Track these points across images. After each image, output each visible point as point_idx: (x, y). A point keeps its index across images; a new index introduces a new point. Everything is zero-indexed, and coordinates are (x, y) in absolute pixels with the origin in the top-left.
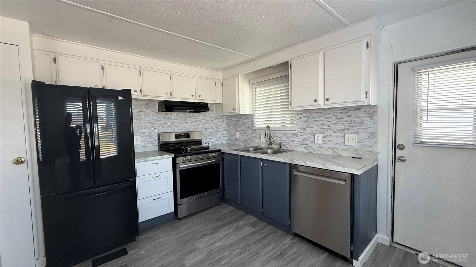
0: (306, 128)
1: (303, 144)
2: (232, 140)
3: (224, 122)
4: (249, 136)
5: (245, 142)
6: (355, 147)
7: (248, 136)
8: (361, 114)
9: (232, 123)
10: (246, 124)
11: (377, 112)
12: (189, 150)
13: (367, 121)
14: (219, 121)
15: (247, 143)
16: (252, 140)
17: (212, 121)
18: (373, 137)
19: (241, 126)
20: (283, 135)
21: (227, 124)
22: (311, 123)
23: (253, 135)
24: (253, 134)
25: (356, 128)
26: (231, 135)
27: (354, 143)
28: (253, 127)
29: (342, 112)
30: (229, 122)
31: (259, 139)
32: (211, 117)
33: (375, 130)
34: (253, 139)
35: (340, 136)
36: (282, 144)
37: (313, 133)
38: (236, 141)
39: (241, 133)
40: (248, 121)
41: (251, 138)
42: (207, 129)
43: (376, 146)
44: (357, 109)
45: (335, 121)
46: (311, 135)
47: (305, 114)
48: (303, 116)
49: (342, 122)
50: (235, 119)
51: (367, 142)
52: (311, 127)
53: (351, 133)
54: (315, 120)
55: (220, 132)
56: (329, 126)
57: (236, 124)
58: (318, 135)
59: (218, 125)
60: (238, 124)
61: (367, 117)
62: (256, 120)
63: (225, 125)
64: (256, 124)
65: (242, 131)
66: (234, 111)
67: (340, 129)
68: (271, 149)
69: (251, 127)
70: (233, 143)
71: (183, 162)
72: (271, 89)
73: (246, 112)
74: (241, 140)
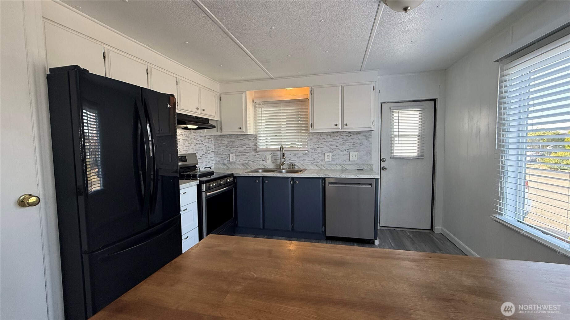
0: (317, 148)
1: (313, 163)
2: (224, 164)
3: (212, 143)
4: (249, 159)
6: (357, 162)
7: (249, 158)
8: (360, 136)
9: (225, 144)
10: (245, 145)
11: (371, 136)
12: (198, 176)
13: (365, 142)
14: (208, 141)
15: (249, 166)
16: (255, 162)
17: (202, 142)
18: (369, 154)
19: (238, 147)
20: (293, 155)
21: (215, 145)
22: (321, 143)
23: (255, 157)
24: (256, 155)
25: (357, 148)
26: (222, 158)
27: (356, 159)
28: (257, 148)
29: (347, 135)
30: (219, 143)
31: (264, 161)
32: (201, 136)
33: (370, 149)
34: (255, 161)
35: (346, 154)
36: (295, 164)
37: (324, 153)
38: (232, 165)
39: (238, 155)
40: (249, 142)
41: (253, 160)
42: (198, 151)
43: (371, 160)
44: (359, 133)
45: (341, 142)
46: (322, 154)
47: (315, 136)
48: (314, 138)
49: (347, 143)
50: (229, 140)
51: (365, 158)
52: (321, 147)
53: (354, 151)
54: (324, 142)
55: (209, 155)
56: (337, 146)
57: (230, 145)
58: (328, 154)
59: (207, 146)
60: (234, 145)
61: (365, 139)
62: (261, 141)
63: (213, 147)
64: (262, 144)
65: (240, 152)
66: (240, 130)
67: (346, 149)
68: (283, 169)
69: (254, 148)
70: (226, 167)
71: (208, 189)
72: (281, 110)
73: (251, 131)
74: (239, 163)
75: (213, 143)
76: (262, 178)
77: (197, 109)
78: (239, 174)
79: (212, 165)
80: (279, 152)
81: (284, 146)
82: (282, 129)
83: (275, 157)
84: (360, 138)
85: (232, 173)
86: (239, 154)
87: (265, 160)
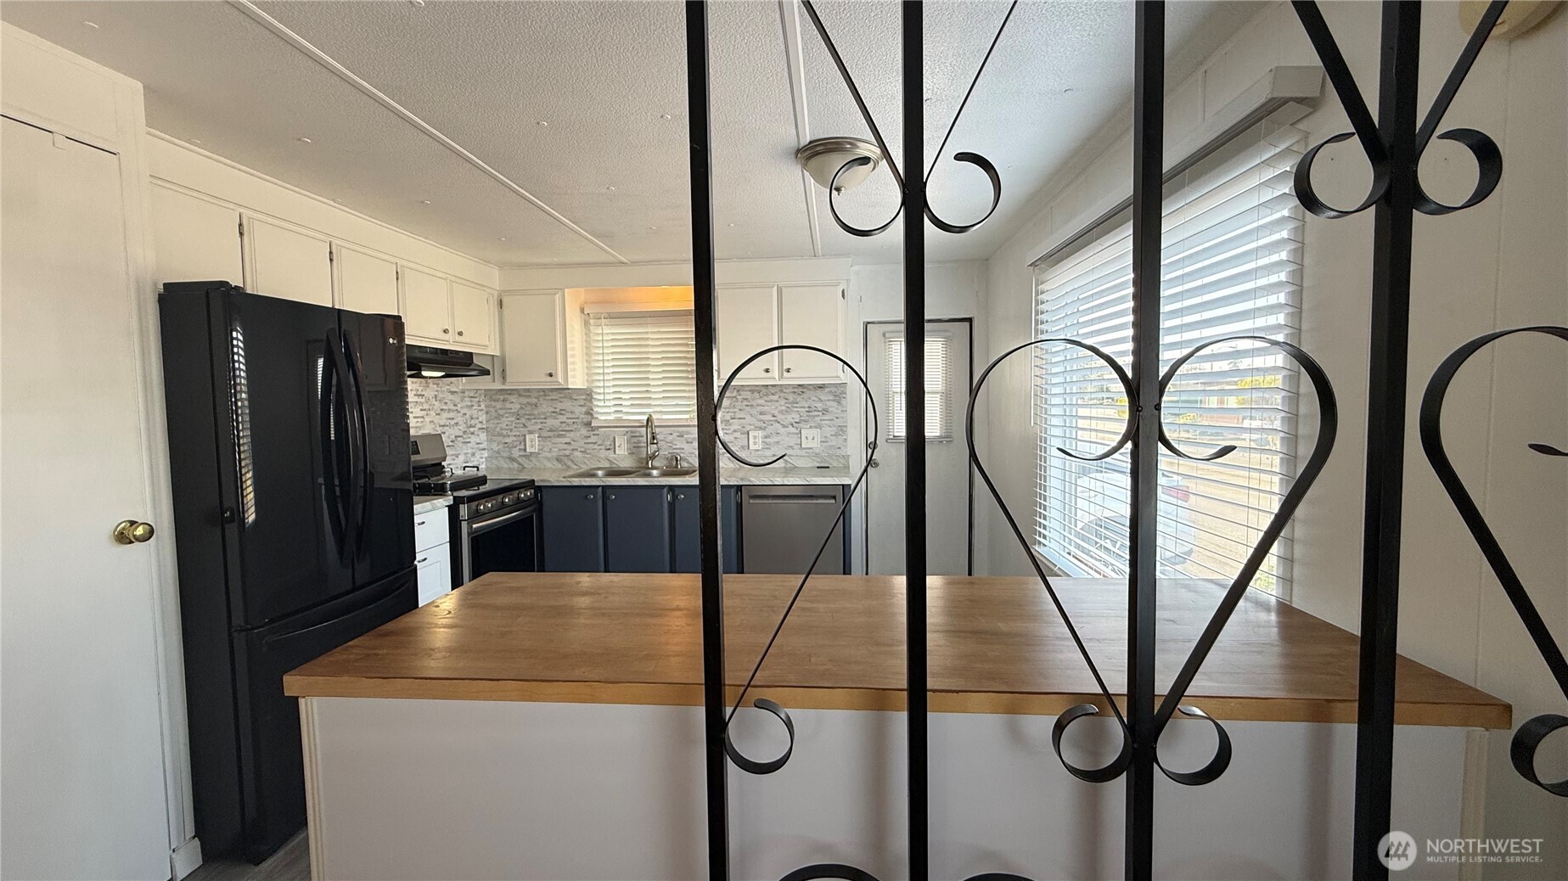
0: (731, 421)
2: (513, 460)
3: (480, 408)
4: (575, 445)
5: (565, 458)
6: (817, 451)
7: (572, 443)
8: (821, 395)
9: (512, 411)
10: (563, 412)
11: (845, 393)
12: (448, 486)
13: (834, 407)
14: (469, 404)
15: (573, 461)
16: (587, 454)
17: (455, 405)
18: (841, 433)
19: (545, 418)
20: (678, 436)
21: (487, 413)
22: (740, 410)
23: (589, 440)
24: (590, 437)
25: (818, 419)
26: (506, 443)
27: (815, 444)
28: (593, 421)
29: (795, 392)
30: (499, 406)
31: (609, 449)
32: (453, 393)
33: (844, 422)
34: (588, 451)
35: (794, 433)
36: (682, 455)
37: (745, 430)
38: (531, 461)
39: (545, 437)
40: (574, 406)
41: (583, 447)
42: (446, 428)
43: (846, 447)
44: (819, 387)
45: (784, 408)
46: (741, 434)
49: (795, 409)
50: (524, 400)
51: (834, 442)
52: (740, 418)
53: (811, 427)
54: (747, 406)
55: (473, 436)
56: (774, 416)
57: (527, 413)
58: (756, 433)
59: (468, 416)
60: (536, 413)
61: (833, 400)
62: (602, 404)
63: (483, 418)
64: (605, 412)
65: (550, 431)
66: (549, 379)
67: (793, 421)
68: (653, 468)
69: (585, 420)
70: (516, 465)
71: (476, 516)
72: (647, 333)
73: (577, 381)
74: (549, 455)
75: (483, 407)
76: (604, 489)
77: (445, 331)
78: (549, 481)
79: (481, 460)
80: (645, 429)
81: (654, 417)
82: (651, 376)
83: (635, 440)
84: (823, 398)
85: (529, 478)
86: (550, 434)
87: (612, 447)
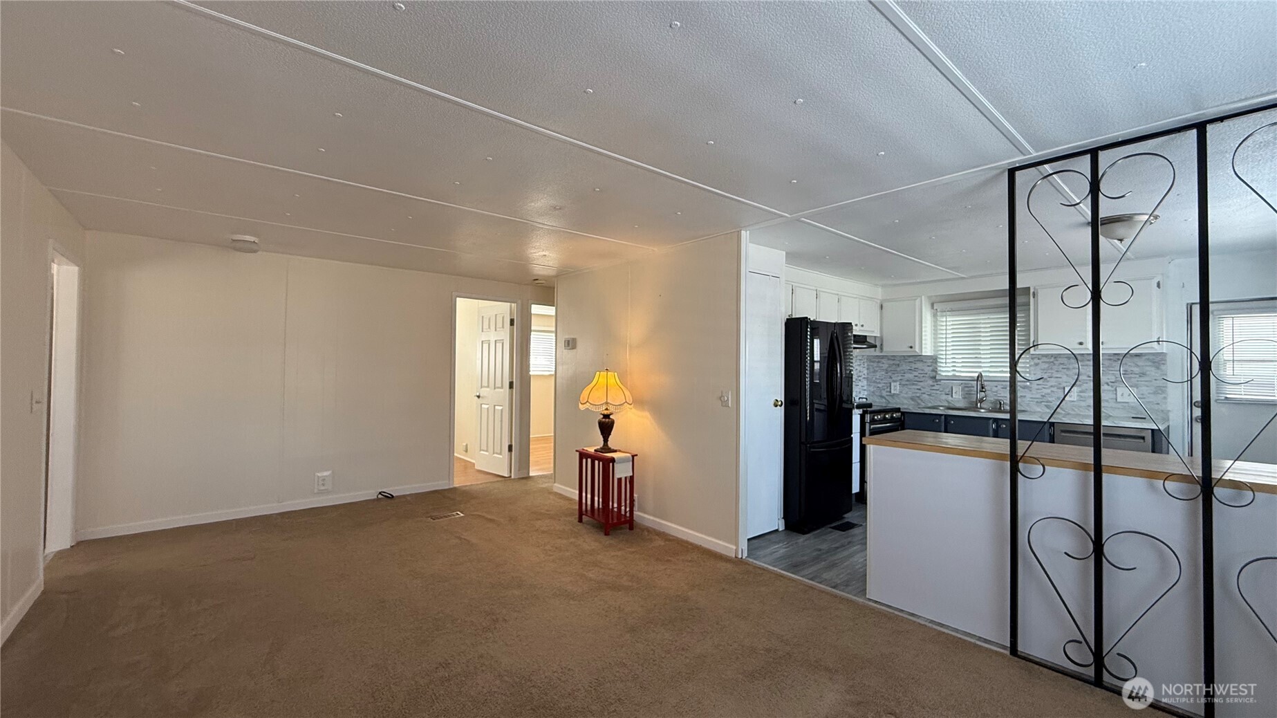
0: (1048, 379)
1: (1042, 402)
2: (882, 397)
4: (923, 390)
5: (917, 398)
6: (1133, 405)
8: (1140, 362)
9: (883, 368)
10: (916, 370)
11: (1165, 360)
13: (1151, 371)
14: (859, 364)
15: (922, 400)
18: (1160, 392)
19: (905, 373)
20: (999, 387)
21: (868, 369)
22: (1057, 371)
23: (933, 388)
24: (934, 386)
25: (1134, 380)
26: (879, 387)
27: (1131, 400)
28: (937, 375)
30: (875, 366)
31: (948, 394)
33: (1163, 383)
34: (932, 395)
35: (1108, 390)
37: (1062, 386)
38: (895, 397)
39: (904, 385)
40: (924, 366)
41: (929, 392)
43: (1166, 403)
44: (1137, 356)
46: (1058, 388)
47: (1045, 359)
48: (1043, 362)
49: (1111, 372)
50: (892, 362)
51: (1152, 398)
52: (1057, 377)
54: (1062, 368)
55: (860, 382)
57: (893, 370)
58: (1071, 389)
59: (858, 371)
60: (899, 370)
61: (1151, 366)
62: (944, 365)
63: (865, 372)
64: (945, 370)
65: (908, 381)
66: (910, 349)
67: (1108, 381)
68: (981, 408)
69: (931, 375)
70: (884, 400)
71: (873, 421)
72: (980, 319)
73: (927, 351)
74: (905, 396)
75: (866, 365)
76: (945, 418)
77: (856, 325)
80: (976, 382)
81: (983, 374)
82: (981, 348)
83: (967, 389)
84: (1140, 364)
85: (898, 406)
86: (907, 383)
87: (950, 393)
